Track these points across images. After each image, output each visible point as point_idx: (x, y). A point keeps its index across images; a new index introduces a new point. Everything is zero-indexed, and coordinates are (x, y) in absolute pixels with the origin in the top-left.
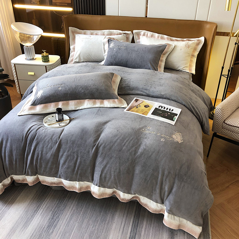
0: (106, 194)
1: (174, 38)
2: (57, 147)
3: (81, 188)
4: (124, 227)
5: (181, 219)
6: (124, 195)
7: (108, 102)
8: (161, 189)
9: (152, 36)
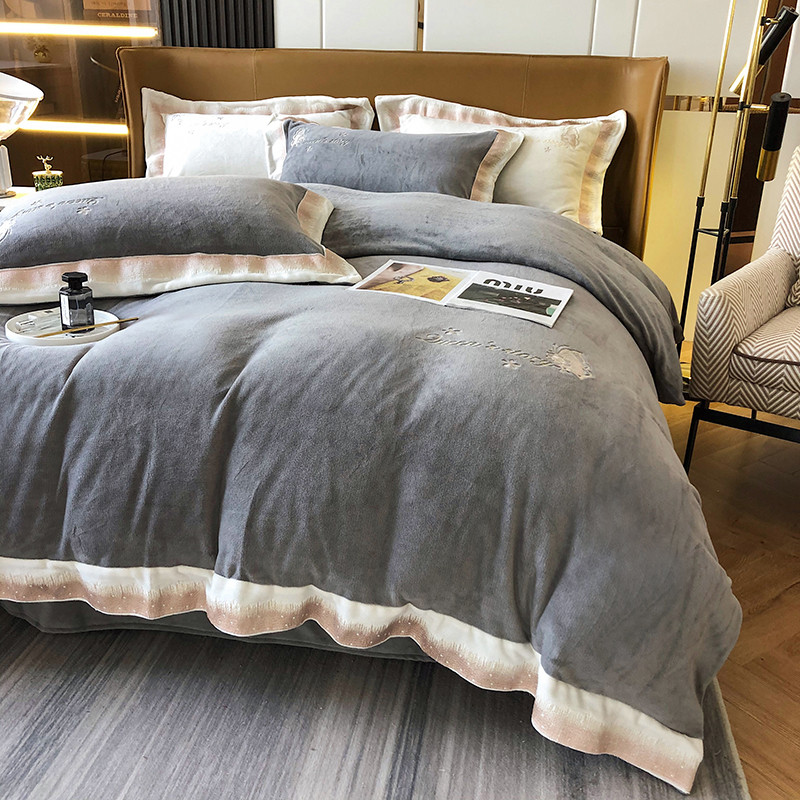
0: (274, 613)
1: (520, 120)
2: (58, 411)
3: (160, 601)
4: (357, 766)
5: (611, 703)
6: (354, 613)
7: (284, 262)
8: (518, 563)
9: (442, 114)
